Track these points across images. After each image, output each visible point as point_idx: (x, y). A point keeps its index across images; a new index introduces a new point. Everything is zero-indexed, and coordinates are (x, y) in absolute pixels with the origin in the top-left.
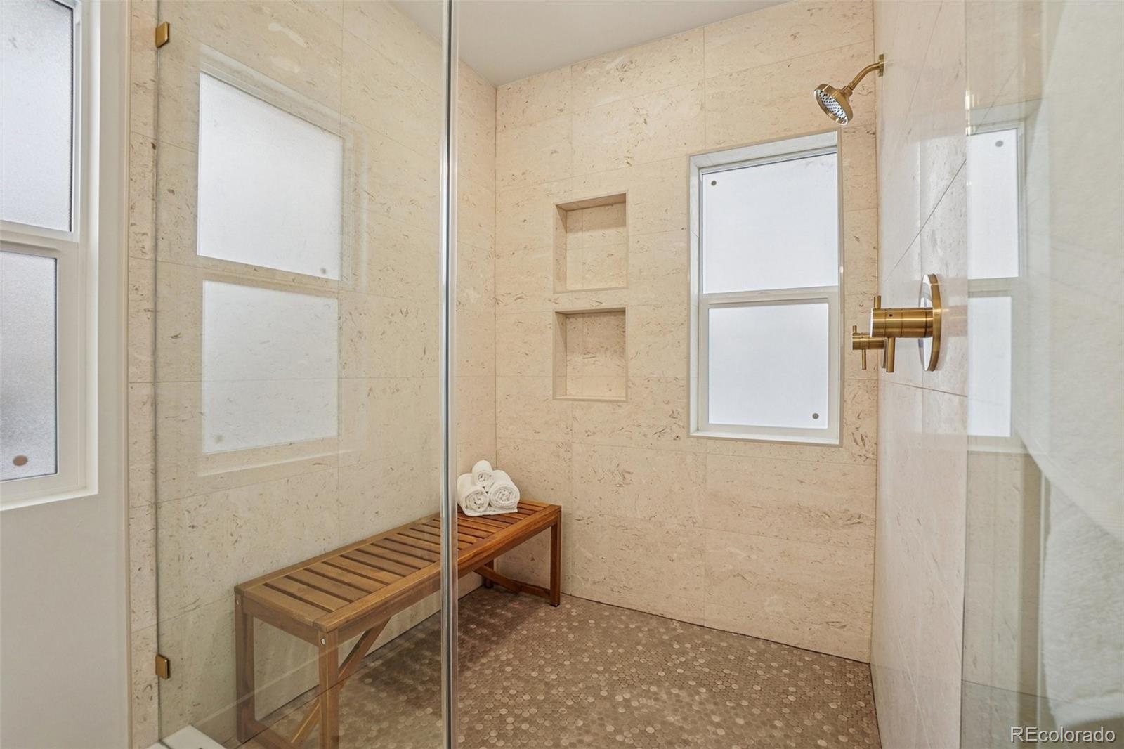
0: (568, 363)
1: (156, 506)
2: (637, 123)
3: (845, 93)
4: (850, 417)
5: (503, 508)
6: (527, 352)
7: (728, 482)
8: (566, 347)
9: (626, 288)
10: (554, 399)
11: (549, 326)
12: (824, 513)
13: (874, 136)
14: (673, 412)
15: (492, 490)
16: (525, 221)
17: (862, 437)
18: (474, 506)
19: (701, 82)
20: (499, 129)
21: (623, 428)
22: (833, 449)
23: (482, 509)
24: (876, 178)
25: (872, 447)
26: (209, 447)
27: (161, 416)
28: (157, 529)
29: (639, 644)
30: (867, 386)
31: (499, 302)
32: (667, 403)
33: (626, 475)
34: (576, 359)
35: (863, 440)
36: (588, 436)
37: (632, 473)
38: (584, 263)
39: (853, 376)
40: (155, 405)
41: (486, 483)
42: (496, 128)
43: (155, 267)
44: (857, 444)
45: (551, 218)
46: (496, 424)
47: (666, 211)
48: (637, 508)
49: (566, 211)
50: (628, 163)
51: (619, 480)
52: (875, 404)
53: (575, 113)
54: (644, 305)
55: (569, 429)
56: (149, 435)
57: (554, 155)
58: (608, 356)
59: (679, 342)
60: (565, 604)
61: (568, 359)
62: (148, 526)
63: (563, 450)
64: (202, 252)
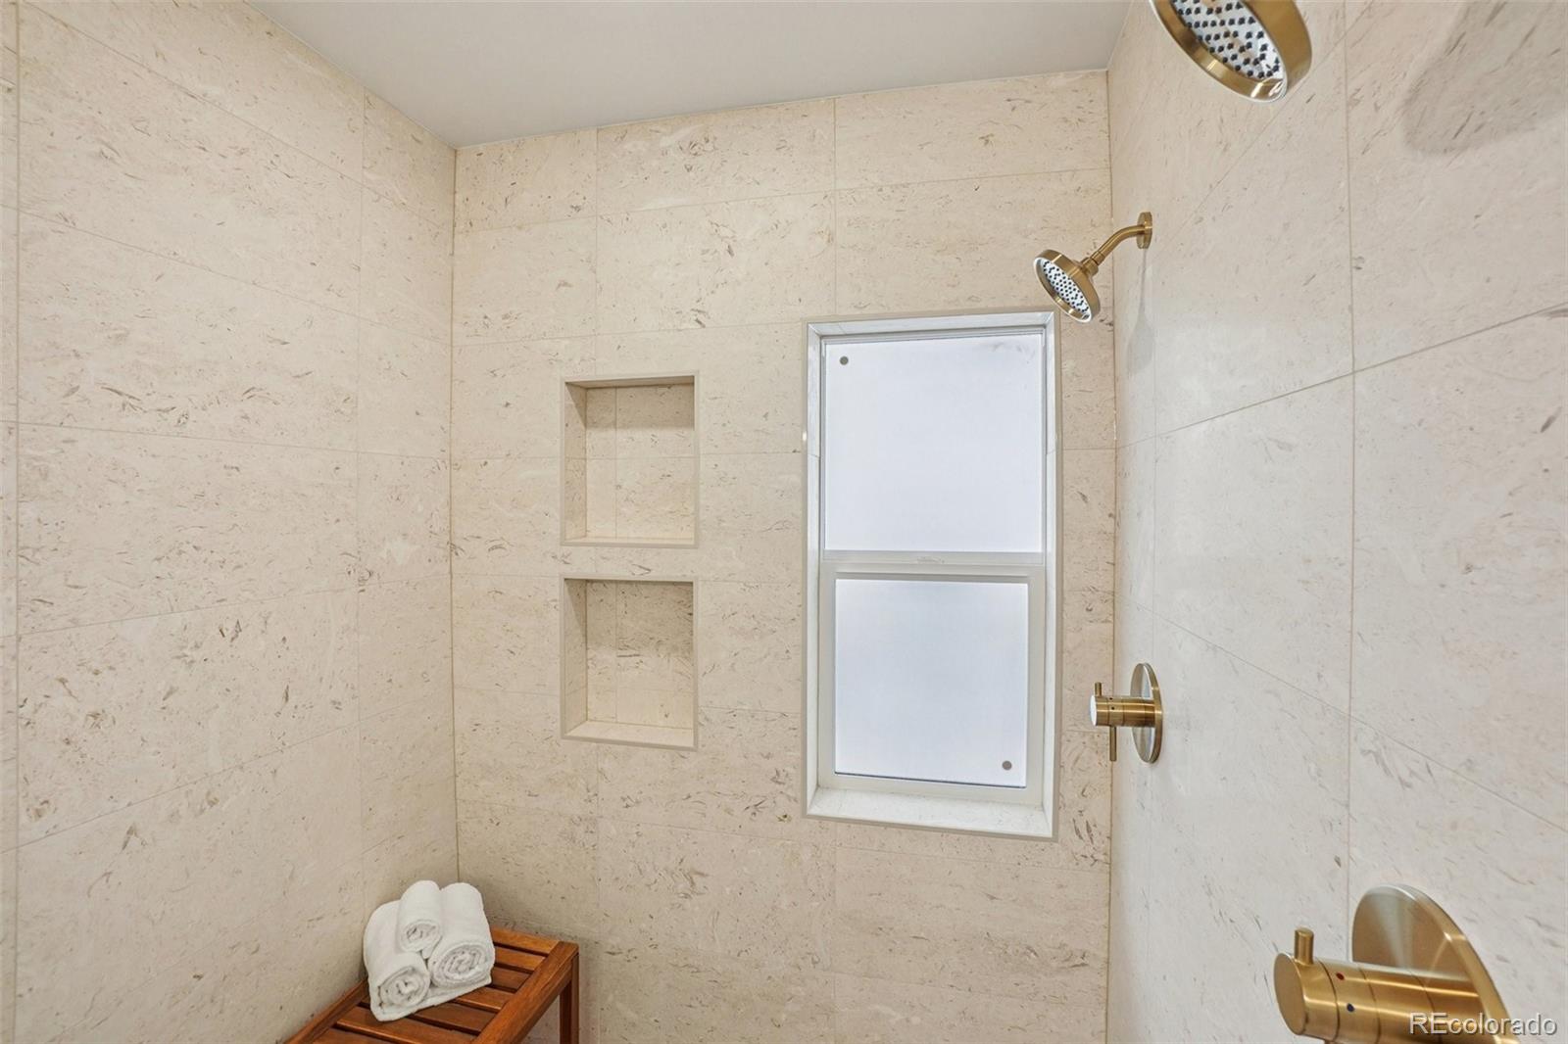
0: (590, 663)
2: (716, 251)
3: (1087, 270)
4: (1070, 794)
5: (460, 986)
6: (513, 649)
7: (871, 895)
8: (585, 634)
9: (695, 547)
10: (563, 736)
11: (554, 604)
12: (1028, 948)
13: (1110, 328)
14: (778, 773)
15: (436, 957)
16: (507, 404)
17: (1088, 825)
18: (398, 999)
19: (829, 194)
20: (460, 227)
21: (689, 797)
22: (1042, 845)
24: (1115, 397)
25: (1103, 842)
30: (1096, 744)
31: (459, 552)
32: (768, 757)
33: (696, 878)
34: (605, 656)
35: (1089, 830)
36: (627, 806)
37: (707, 875)
38: (619, 487)
39: (1075, 725)
41: (425, 943)
42: (454, 226)
44: (1080, 837)
45: (556, 403)
46: (456, 776)
47: (766, 416)
48: (716, 936)
49: (584, 393)
50: (698, 321)
51: (683, 885)
52: (1109, 773)
53: (601, 217)
54: (725, 581)
55: (591, 794)
57: (563, 289)
58: (662, 656)
59: (787, 651)
61: (590, 656)
63: (582, 828)
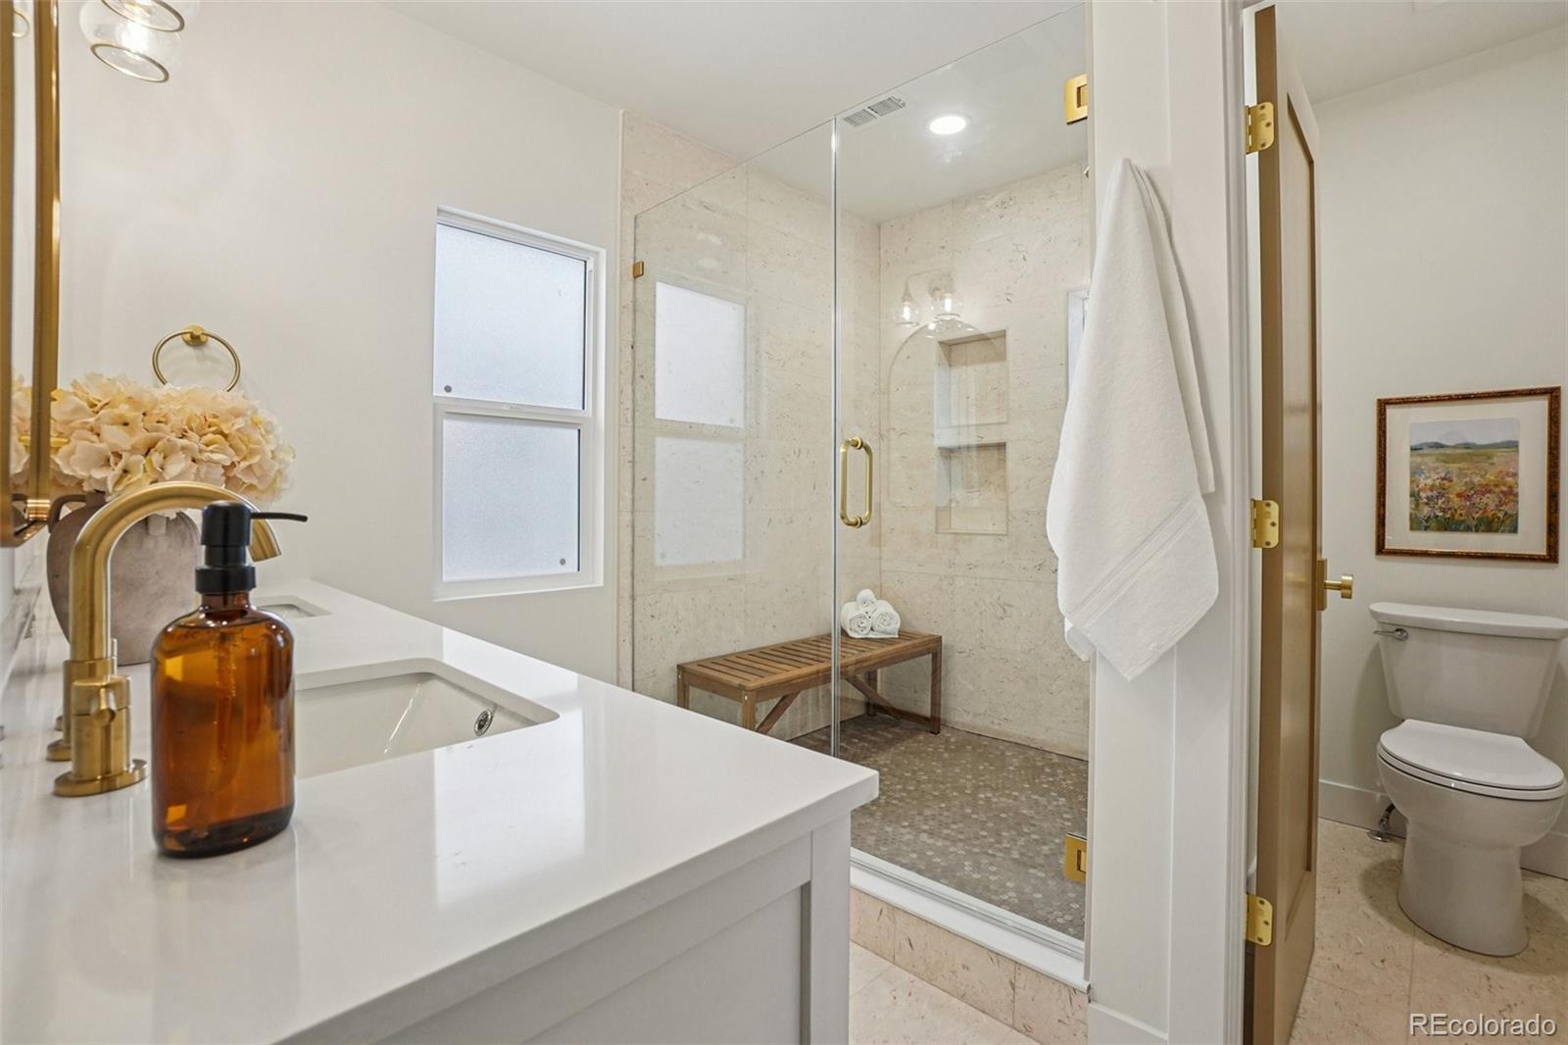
0: (952, 497)
1: (633, 598)
2: (1017, 260)
5: (883, 632)
6: (911, 487)
8: (950, 481)
9: (1007, 423)
10: (937, 533)
11: (933, 462)
15: (875, 615)
18: (857, 629)
21: (1003, 562)
23: (865, 632)
26: (659, 562)
27: (636, 535)
28: (633, 614)
29: (1011, 765)
31: (884, 438)
33: (1007, 608)
34: (961, 493)
36: (970, 569)
37: (1013, 606)
38: (968, 398)
40: (633, 527)
41: (869, 609)
42: (880, 266)
43: (634, 431)
45: (934, 354)
46: (881, 558)
47: (1045, 347)
48: (1017, 641)
49: (948, 347)
50: (1008, 300)
53: (956, 251)
54: (1023, 440)
55: (951, 563)
56: (630, 549)
58: (991, 491)
60: (944, 732)
61: (953, 492)
62: (628, 612)
63: (946, 583)
64: (658, 415)
